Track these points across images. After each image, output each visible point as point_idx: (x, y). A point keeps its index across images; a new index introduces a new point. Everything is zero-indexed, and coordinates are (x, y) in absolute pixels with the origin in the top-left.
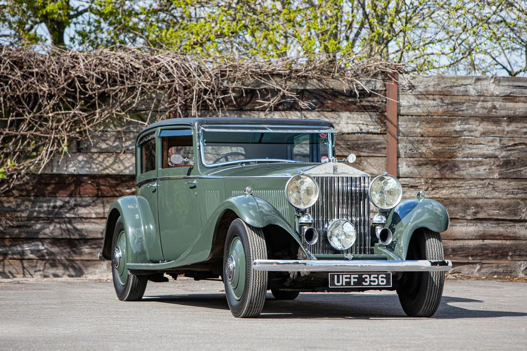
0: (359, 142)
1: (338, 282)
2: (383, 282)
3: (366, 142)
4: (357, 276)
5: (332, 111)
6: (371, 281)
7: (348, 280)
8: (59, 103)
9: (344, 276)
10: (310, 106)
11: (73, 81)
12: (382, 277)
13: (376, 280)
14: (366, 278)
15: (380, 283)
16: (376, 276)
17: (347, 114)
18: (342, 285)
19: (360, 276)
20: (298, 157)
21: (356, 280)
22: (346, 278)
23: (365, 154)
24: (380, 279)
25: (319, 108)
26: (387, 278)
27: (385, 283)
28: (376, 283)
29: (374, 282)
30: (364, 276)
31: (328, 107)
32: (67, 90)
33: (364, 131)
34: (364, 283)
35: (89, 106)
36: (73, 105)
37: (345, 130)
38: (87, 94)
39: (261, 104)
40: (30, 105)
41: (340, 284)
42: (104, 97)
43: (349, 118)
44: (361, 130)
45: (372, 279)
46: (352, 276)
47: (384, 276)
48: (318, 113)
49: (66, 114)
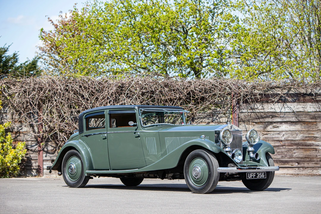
0: (316, 116)
1: (249, 177)
3: (319, 115)
5: (304, 102)
7: (252, 176)
8: (183, 102)
9: (251, 174)
10: (293, 100)
11: (189, 93)
12: (263, 174)
13: (261, 175)
15: (263, 177)
16: (261, 173)
17: (310, 104)
19: (256, 173)
20: (289, 123)
23: (318, 121)
25: (297, 101)
26: (265, 174)
28: (261, 177)
30: (257, 174)
31: (301, 101)
32: (187, 96)
33: (318, 111)
34: (257, 177)
35: (197, 103)
36: (189, 103)
37: (309, 111)
38: (195, 97)
39: (271, 100)
40: (172, 103)
42: (203, 99)
43: (311, 105)
44: (317, 110)
46: (254, 174)
48: (297, 103)
49: (186, 106)
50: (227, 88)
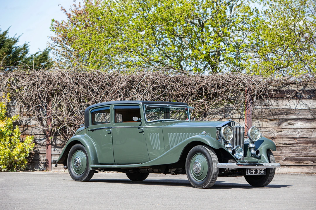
1: (249, 172)
2: (263, 172)
4: (255, 170)
6: (259, 172)
7: (252, 172)
8: (195, 97)
9: (251, 170)
12: (263, 170)
13: (261, 171)
14: (258, 171)
18: (250, 174)
21: (255, 172)
22: (252, 171)
24: (263, 171)
26: (265, 171)
27: (264, 173)
29: (260, 172)
32: (199, 91)
34: (257, 173)
35: (209, 98)
38: (207, 93)
40: (183, 98)
41: (250, 173)
42: (215, 94)
45: (260, 171)
47: (264, 170)
49: (198, 101)
50: (241, 84)
